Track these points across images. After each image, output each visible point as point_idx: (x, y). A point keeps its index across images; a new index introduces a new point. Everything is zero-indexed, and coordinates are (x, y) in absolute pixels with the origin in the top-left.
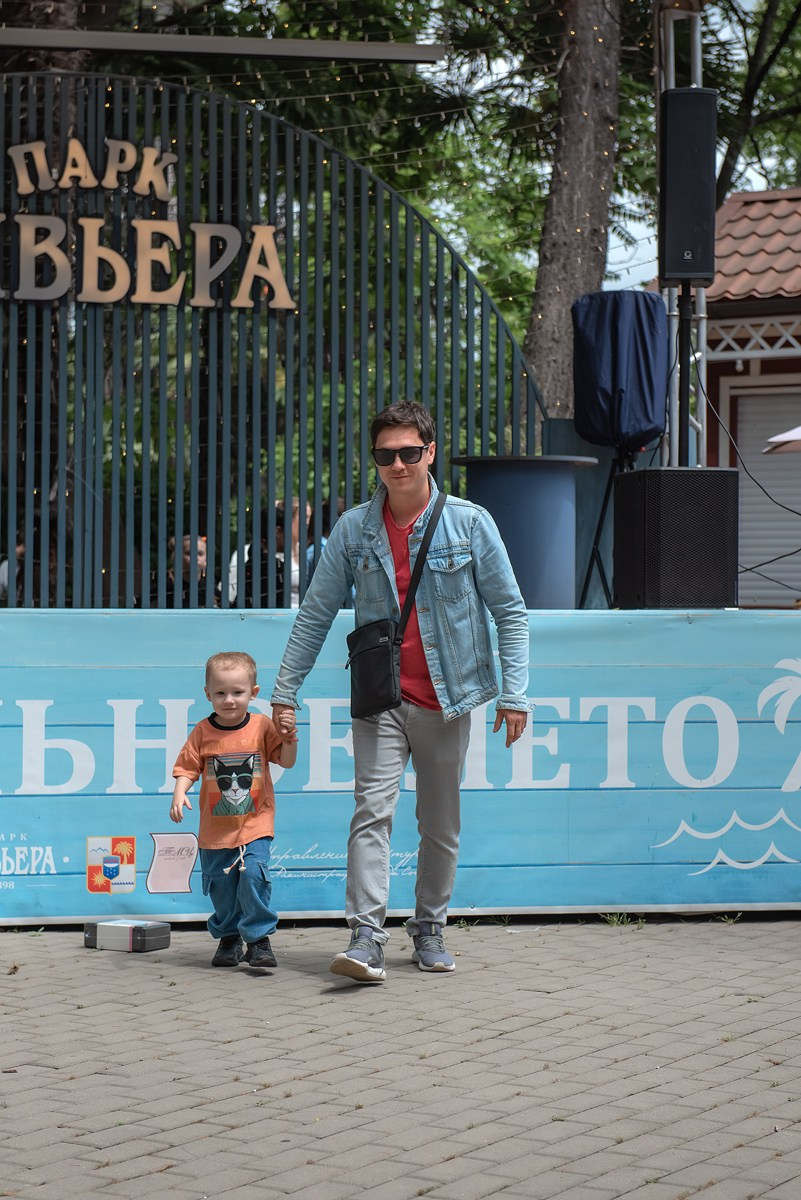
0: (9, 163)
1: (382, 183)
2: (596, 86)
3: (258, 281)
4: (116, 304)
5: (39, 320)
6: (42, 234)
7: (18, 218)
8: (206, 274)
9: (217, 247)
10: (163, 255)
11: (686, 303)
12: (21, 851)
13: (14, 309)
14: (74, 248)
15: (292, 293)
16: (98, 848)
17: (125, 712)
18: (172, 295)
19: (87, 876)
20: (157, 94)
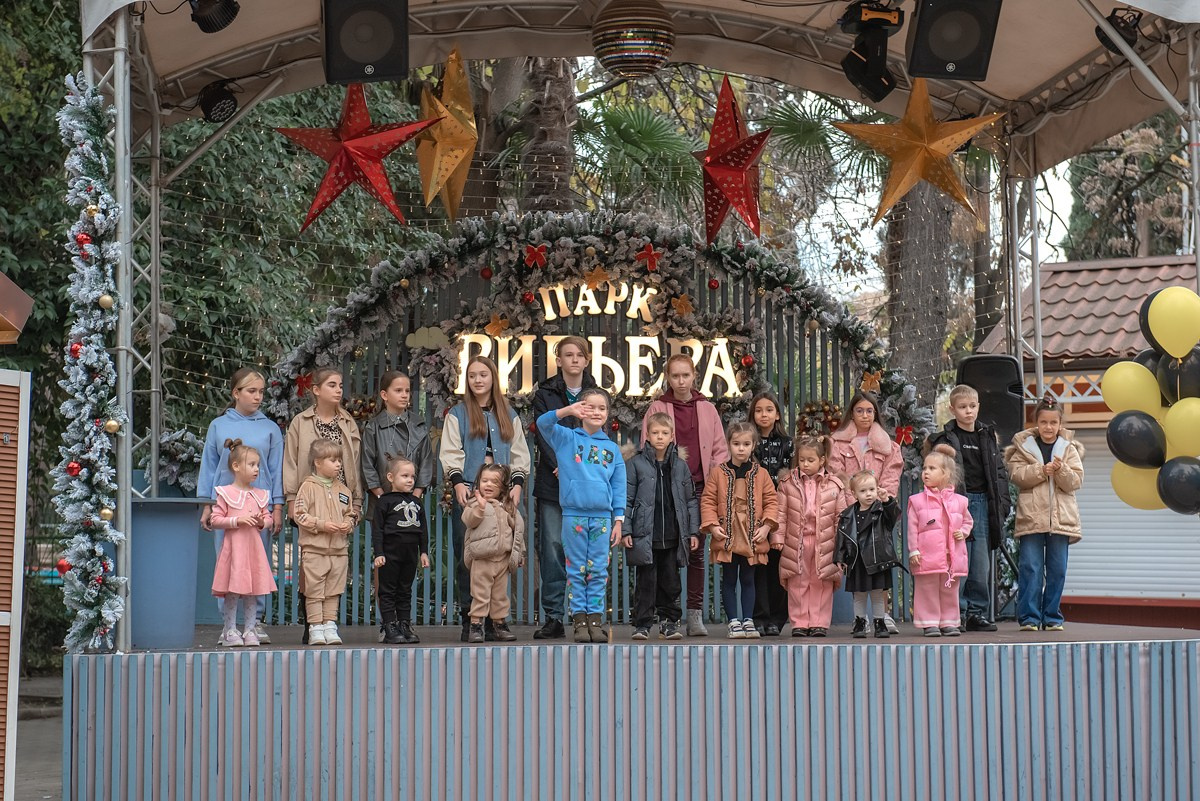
3: (715, 377)
4: (617, 396)
7: (545, 338)
10: (648, 361)
15: (740, 386)
18: (656, 389)
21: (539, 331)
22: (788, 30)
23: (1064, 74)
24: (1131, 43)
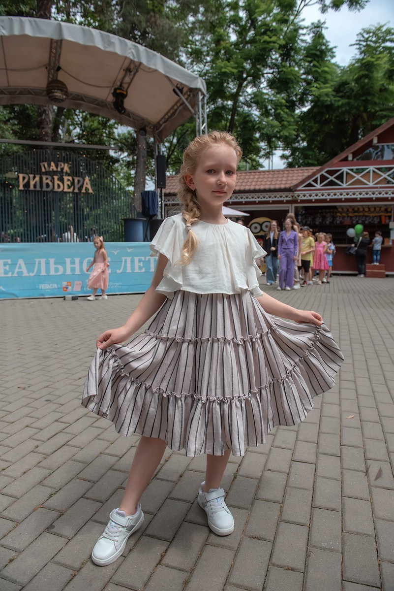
0: (40, 166)
1: (107, 171)
2: (143, 156)
3: (86, 188)
4: (61, 192)
5: (47, 194)
6: (47, 179)
7: (42, 176)
8: (77, 186)
9: (79, 181)
10: (69, 183)
11: (161, 191)
12: (51, 285)
13: (42, 193)
14: (53, 181)
15: (93, 190)
16: (65, 284)
17: (68, 260)
18: (71, 190)
19: (63, 289)
20: (67, 155)
21: (41, 174)
22: (102, 102)
23: (167, 114)
24: (182, 93)
